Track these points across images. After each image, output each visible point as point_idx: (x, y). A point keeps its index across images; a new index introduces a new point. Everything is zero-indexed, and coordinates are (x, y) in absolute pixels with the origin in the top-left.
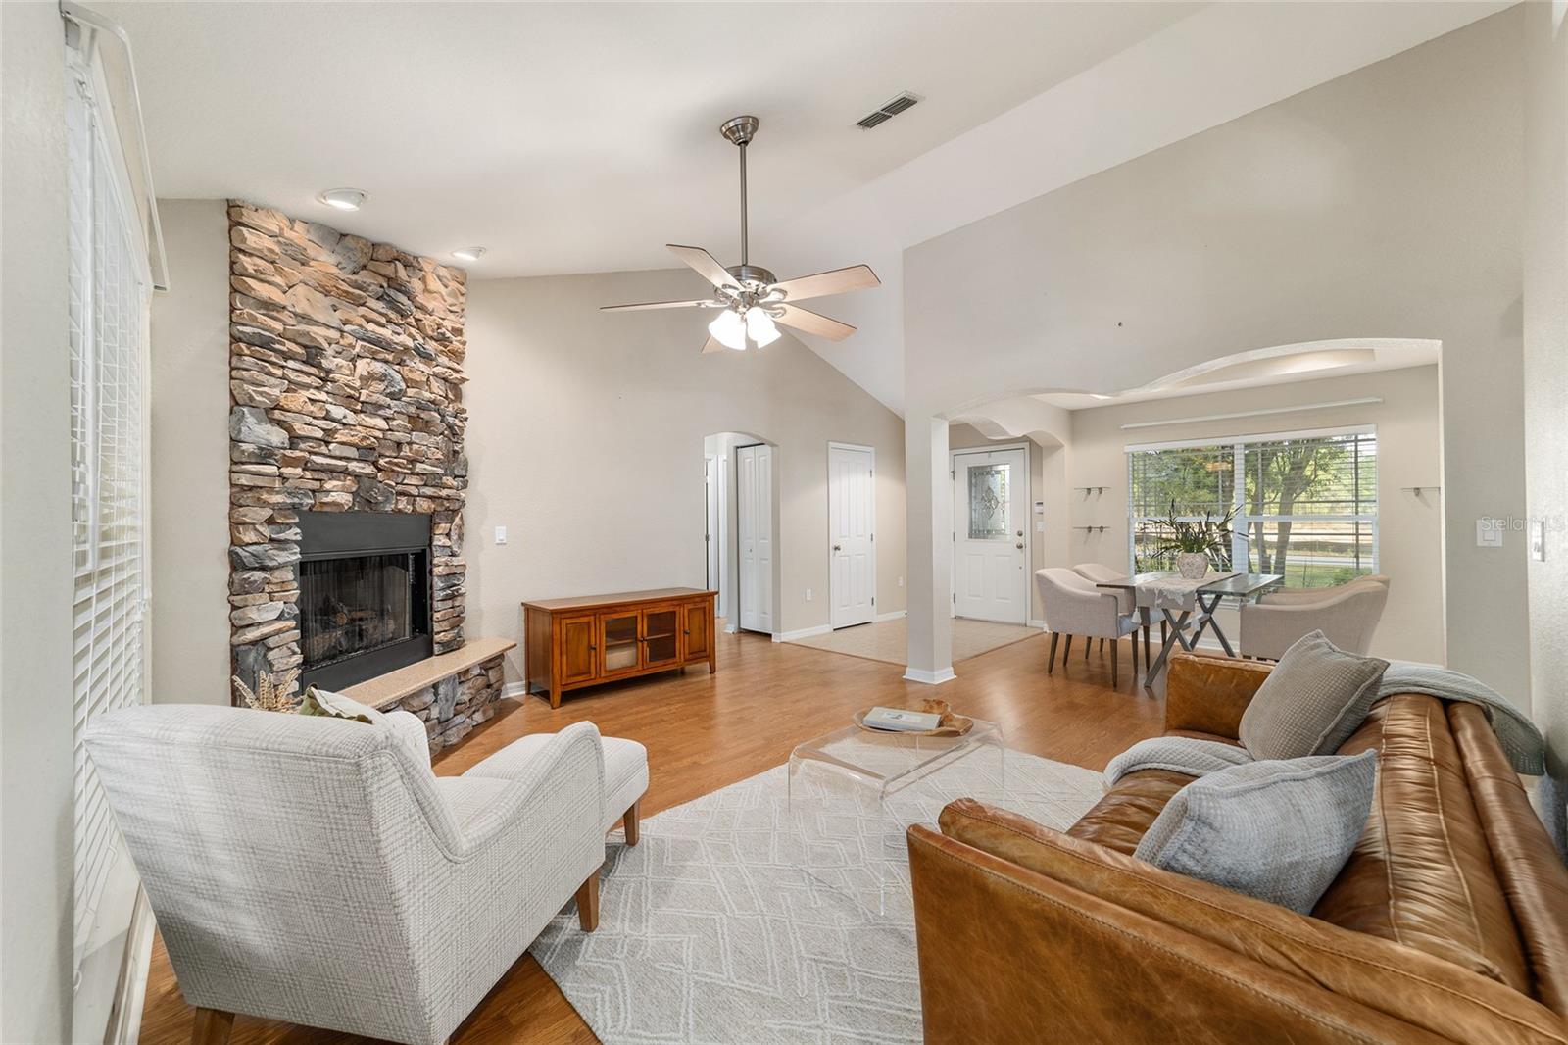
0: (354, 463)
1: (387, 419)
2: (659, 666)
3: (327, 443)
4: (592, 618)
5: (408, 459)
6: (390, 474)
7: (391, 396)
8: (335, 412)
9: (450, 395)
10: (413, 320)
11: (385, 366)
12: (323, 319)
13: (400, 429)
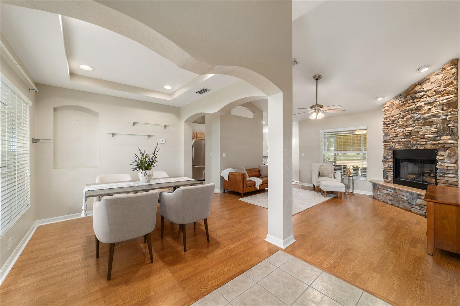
1: (414, 127)
5: (422, 135)
6: (415, 140)
7: (415, 121)
8: (398, 130)
9: (445, 108)
10: (425, 96)
11: (412, 115)
12: (396, 114)
13: (418, 128)
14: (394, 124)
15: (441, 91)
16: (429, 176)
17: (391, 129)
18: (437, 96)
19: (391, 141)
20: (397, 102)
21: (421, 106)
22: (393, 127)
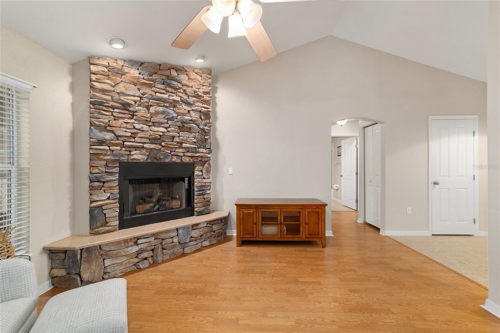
0: (148, 144)
1: (166, 128)
2: (290, 238)
3: (134, 138)
4: (255, 210)
5: (178, 143)
6: (168, 148)
7: (168, 119)
8: (137, 126)
9: (203, 117)
11: (164, 108)
12: (131, 93)
13: (172, 131)
14: (126, 112)
17: (118, 118)
18: (194, 98)
19: (116, 145)
20: (133, 72)
21: (176, 102)
22: (122, 115)
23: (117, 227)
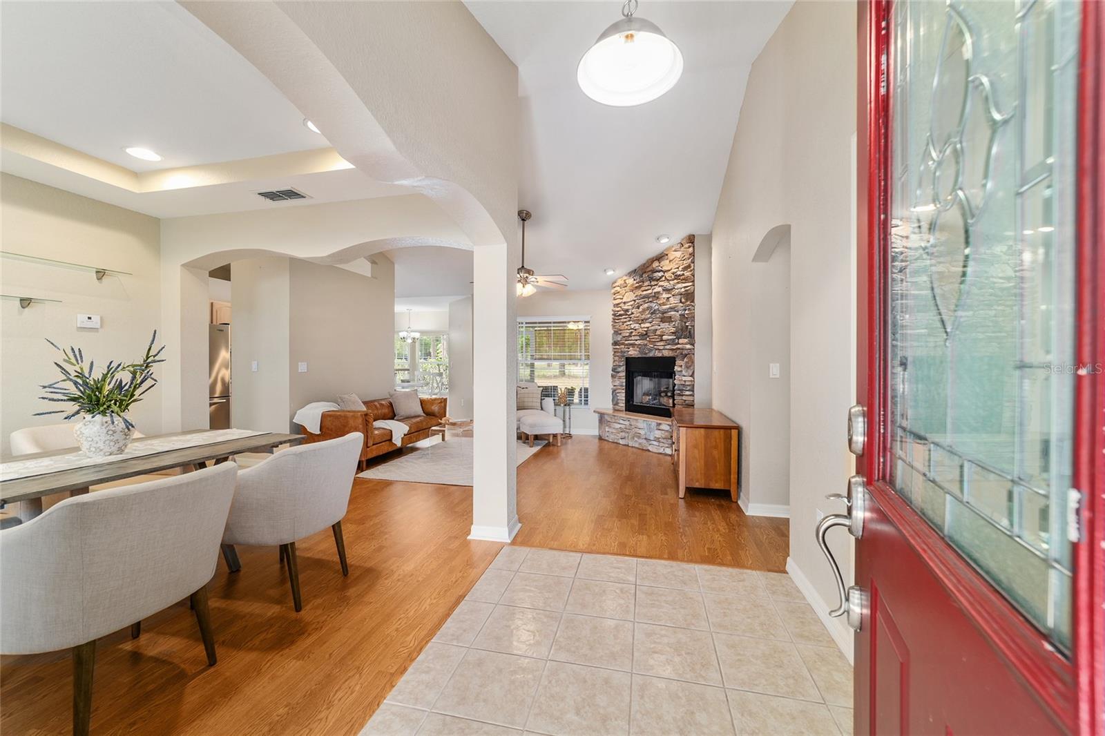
0: (639, 341)
1: (651, 323)
3: (631, 337)
5: (660, 335)
6: (652, 343)
7: (652, 314)
8: (632, 326)
9: (683, 300)
10: (663, 279)
11: (649, 304)
12: (629, 300)
13: (655, 324)
14: (627, 316)
15: (680, 275)
16: (666, 395)
17: (624, 322)
18: (676, 281)
19: (623, 344)
20: (630, 281)
21: (659, 292)
22: (625, 320)
23: (624, 409)
